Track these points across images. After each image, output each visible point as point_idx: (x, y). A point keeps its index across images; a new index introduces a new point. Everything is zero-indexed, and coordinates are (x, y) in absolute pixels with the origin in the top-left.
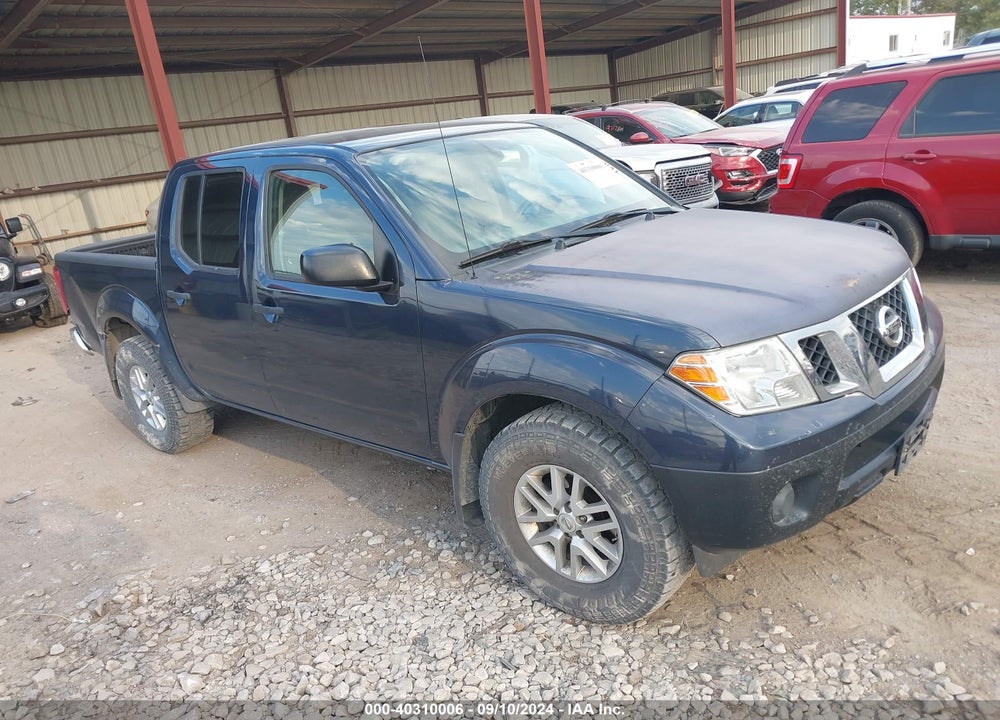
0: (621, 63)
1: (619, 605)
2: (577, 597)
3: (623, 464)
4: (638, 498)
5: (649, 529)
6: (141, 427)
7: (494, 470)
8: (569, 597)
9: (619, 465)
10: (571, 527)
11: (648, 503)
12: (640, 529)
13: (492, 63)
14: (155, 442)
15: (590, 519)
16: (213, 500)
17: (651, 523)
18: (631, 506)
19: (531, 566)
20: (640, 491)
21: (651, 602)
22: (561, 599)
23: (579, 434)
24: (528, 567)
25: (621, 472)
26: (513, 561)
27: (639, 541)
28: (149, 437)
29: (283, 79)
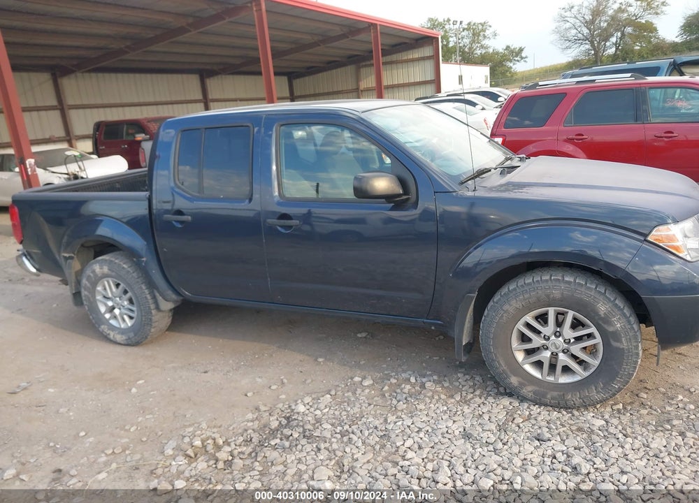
0: (296, 82)
1: (598, 392)
2: (562, 393)
3: (612, 299)
4: (624, 320)
5: (630, 339)
6: (103, 328)
7: (502, 316)
8: (555, 394)
9: (609, 299)
10: (560, 347)
11: (629, 322)
12: (623, 339)
13: (212, 78)
14: (119, 338)
15: (572, 340)
16: (206, 372)
17: (631, 334)
18: (619, 325)
19: (522, 378)
20: (624, 315)
21: (622, 387)
22: (549, 396)
23: (579, 284)
24: (520, 379)
25: (611, 305)
26: (508, 377)
27: (622, 347)
28: (112, 335)
29: (59, 80)
